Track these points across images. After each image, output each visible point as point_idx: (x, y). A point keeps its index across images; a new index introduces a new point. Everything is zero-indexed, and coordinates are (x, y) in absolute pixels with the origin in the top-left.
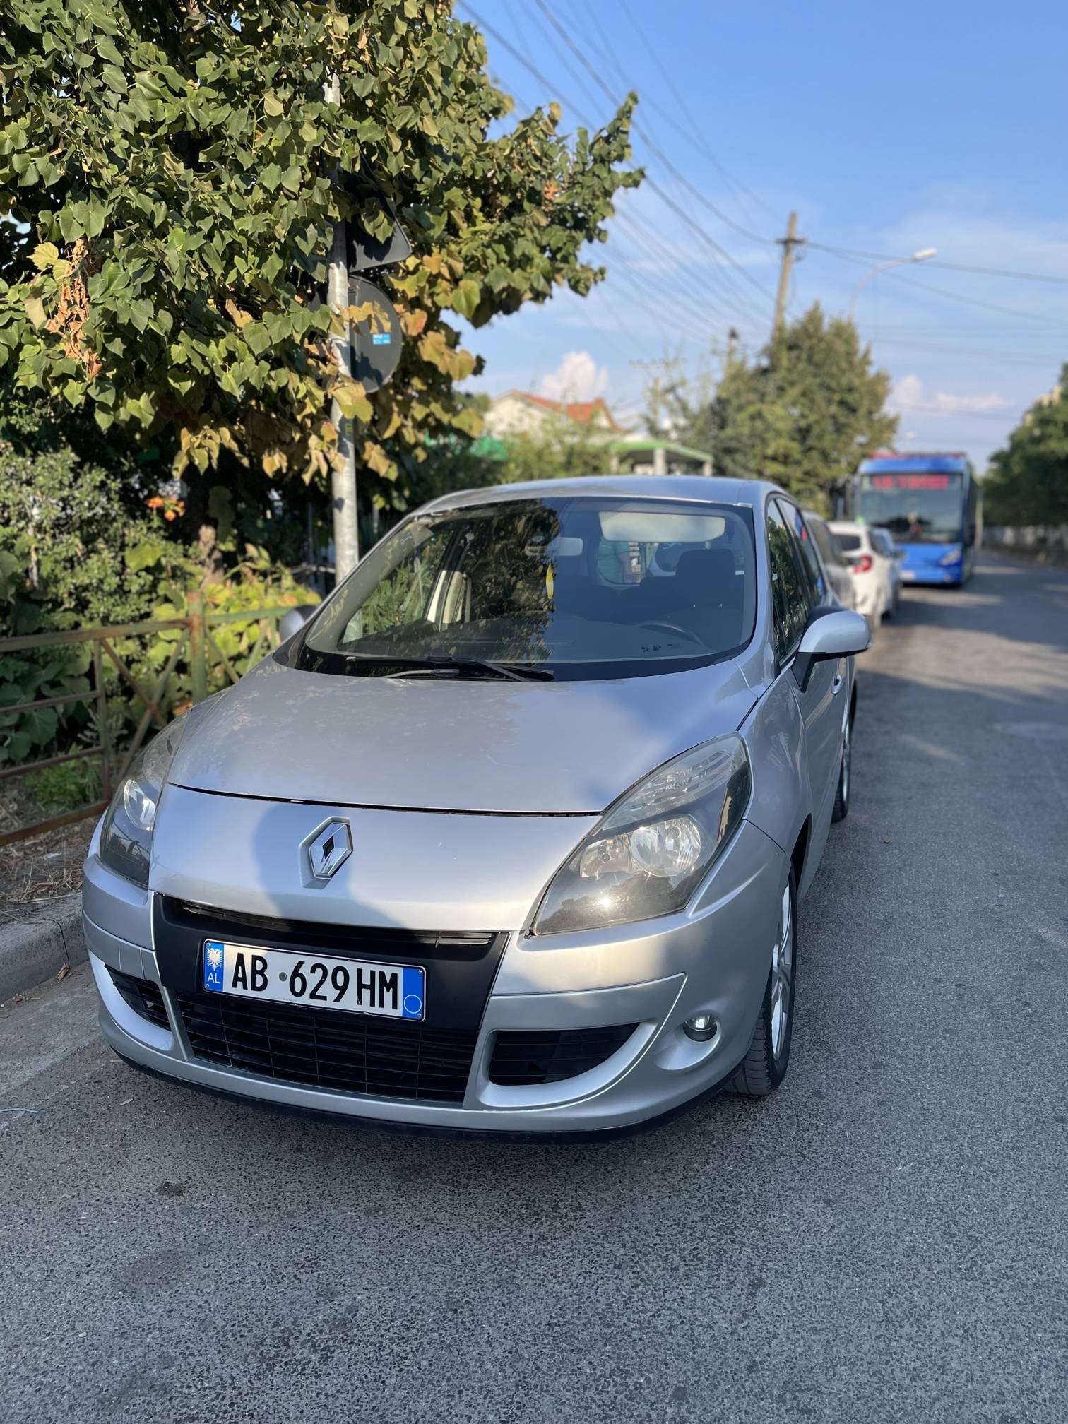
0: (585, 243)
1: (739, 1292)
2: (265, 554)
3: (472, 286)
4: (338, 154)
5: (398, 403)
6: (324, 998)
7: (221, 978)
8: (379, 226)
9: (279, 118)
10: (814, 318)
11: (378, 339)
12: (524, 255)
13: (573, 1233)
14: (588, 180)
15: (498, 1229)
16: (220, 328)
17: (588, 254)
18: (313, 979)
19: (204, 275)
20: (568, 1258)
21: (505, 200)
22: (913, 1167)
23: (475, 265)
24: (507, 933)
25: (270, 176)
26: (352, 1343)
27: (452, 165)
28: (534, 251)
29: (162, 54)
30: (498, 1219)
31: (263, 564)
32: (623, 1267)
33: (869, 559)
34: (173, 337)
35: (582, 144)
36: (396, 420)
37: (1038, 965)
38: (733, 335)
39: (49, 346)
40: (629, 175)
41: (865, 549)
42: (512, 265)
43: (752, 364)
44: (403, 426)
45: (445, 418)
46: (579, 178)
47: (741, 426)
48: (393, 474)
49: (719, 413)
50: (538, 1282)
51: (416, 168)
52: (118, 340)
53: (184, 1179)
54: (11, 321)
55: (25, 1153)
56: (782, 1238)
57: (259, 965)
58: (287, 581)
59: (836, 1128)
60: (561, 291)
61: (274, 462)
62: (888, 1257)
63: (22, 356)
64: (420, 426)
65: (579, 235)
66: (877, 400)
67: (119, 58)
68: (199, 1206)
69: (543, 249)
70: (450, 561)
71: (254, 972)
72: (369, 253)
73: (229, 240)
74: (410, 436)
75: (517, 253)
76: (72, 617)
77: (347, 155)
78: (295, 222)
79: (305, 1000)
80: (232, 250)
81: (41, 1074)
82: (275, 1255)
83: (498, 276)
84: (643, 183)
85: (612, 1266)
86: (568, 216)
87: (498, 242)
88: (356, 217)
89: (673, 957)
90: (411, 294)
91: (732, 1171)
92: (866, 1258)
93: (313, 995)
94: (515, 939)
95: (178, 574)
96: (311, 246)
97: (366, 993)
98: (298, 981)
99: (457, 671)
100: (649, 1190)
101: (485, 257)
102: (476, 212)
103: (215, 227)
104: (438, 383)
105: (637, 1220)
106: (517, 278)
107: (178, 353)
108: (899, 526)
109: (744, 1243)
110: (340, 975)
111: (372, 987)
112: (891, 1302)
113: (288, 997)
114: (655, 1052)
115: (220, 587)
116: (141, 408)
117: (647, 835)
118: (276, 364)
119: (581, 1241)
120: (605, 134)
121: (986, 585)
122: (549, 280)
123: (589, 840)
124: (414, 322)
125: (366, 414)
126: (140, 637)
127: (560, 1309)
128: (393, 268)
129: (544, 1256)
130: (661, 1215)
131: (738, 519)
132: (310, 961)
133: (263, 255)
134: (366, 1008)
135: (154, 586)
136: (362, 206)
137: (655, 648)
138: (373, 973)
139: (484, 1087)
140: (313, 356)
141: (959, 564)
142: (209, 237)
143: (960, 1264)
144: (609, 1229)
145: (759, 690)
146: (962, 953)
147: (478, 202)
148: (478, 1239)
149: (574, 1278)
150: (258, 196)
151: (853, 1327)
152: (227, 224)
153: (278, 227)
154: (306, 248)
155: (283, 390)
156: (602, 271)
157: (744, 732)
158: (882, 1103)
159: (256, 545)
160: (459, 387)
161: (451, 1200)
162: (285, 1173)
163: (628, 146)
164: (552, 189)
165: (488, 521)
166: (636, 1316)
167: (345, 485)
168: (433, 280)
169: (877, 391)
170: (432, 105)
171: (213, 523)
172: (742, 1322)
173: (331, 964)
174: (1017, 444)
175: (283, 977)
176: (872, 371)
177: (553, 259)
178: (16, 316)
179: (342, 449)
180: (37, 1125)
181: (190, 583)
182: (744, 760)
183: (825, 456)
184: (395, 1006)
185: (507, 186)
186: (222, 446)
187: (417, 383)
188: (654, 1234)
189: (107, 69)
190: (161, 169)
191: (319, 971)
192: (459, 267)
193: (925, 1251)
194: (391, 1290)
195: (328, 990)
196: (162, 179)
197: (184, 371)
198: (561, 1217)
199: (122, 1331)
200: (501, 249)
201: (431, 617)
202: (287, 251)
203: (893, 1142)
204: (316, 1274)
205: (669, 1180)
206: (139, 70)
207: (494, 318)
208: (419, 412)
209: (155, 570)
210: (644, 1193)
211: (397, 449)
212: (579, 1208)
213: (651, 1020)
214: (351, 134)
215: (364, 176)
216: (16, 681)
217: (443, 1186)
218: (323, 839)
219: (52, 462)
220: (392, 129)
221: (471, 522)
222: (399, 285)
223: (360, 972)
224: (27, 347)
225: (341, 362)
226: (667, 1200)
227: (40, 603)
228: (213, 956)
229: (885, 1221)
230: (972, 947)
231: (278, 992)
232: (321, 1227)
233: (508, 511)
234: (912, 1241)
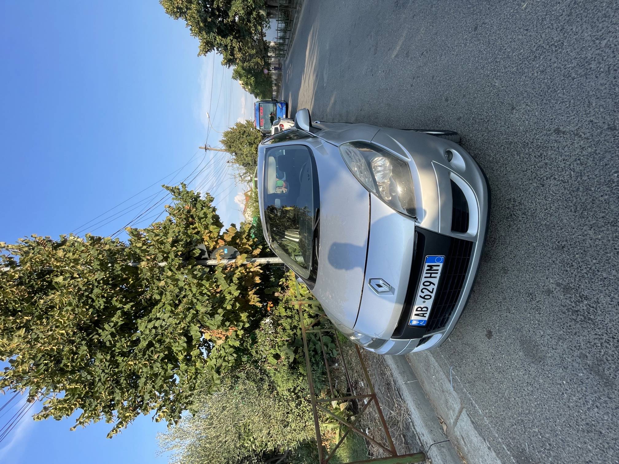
0: (201, 198)
1: (562, 138)
2: (281, 280)
3: (212, 228)
4: (177, 264)
5: (243, 246)
6: (433, 289)
7: (422, 321)
8: (197, 252)
9: (165, 282)
10: (223, 142)
11: (226, 252)
12: (204, 214)
13: (522, 202)
14: (184, 197)
15: (518, 229)
16: (222, 296)
17: (203, 198)
18: (426, 292)
19: (207, 302)
20: (536, 204)
21: (190, 219)
22: (497, 79)
23: (206, 227)
24: (415, 227)
25: (181, 284)
26: (578, 287)
27: (180, 233)
28: (203, 211)
29: (155, 307)
30: (513, 229)
31: (284, 280)
32: (543, 183)
33: (281, 125)
34: (225, 309)
35: (176, 199)
36: (247, 246)
37: (407, 54)
38: (228, 162)
39: (229, 338)
40: (182, 187)
41: (278, 126)
42: (206, 217)
43: (234, 157)
44: (248, 245)
45: (246, 234)
46: (184, 200)
47: (249, 159)
48: (261, 247)
49: (246, 165)
50: (549, 215)
51: (181, 243)
52: (226, 323)
53: (485, 329)
54: (223, 347)
55: (469, 375)
56: (531, 124)
57: (419, 309)
58: (288, 274)
59: (475, 111)
60: (212, 204)
61: (258, 280)
62: (546, 81)
63: (232, 345)
64: (248, 240)
65: (198, 200)
66: (242, 125)
67: (153, 322)
68: (497, 327)
69: (202, 209)
70: (282, 236)
71: (422, 311)
72: (204, 255)
73: (198, 295)
74: (251, 243)
75: (203, 216)
76: (298, 330)
77: (178, 261)
78: (193, 277)
79: (433, 295)
80: (201, 294)
81: (437, 361)
82: (525, 307)
83: (209, 221)
84: (184, 183)
85: (542, 188)
86: (194, 203)
87: (200, 221)
88: (195, 258)
89: (425, 166)
90: (214, 243)
91: (494, 146)
92: (546, 89)
93: (432, 292)
94: (417, 224)
95: (287, 302)
96: (199, 273)
97: (433, 275)
98: (426, 297)
99: (316, 238)
100: (502, 175)
101: (204, 224)
102: (194, 227)
103: (195, 298)
104: (238, 235)
105: (517, 179)
106: (210, 216)
107: (229, 307)
108: (272, 119)
109: (533, 138)
110: (426, 284)
111: (431, 273)
112: (573, 75)
113: (431, 301)
114: (459, 172)
115: (290, 291)
116: (244, 316)
117: (378, 177)
118: (231, 281)
119: (527, 199)
120: (173, 193)
121: (287, 97)
122: (209, 208)
123: (380, 197)
124: (221, 242)
125: (245, 255)
126: (303, 312)
127: (566, 207)
128: (208, 248)
129: (534, 213)
130: (515, 171)
131: (269, 152)
132: (420, 293)
133: (202, 285)
134: (438, 276)
135: (290, 308)
136: (192, 256)
137: (309, 176)
138: (426, 273)
139: (469, 234)
140: (230, 269)
141: (281, 104)
142: (198, 300)
143: (552, 51)
144: (521, 189)
145: (323, 141)
146: (401, 80)
147: (191, 226)
148: (523, 236)
149: (548, 202)
150: (186, 287)
151: (588, 89)
152: (194, 295)
153: (194, 282)
154: (200, 274)
155: (238, 279)
156: (207, 194)
157: (338, 145)
158: (464, 96)
159: (279, 282)
160: (238, 229)
161: (502, 244)
162: (484, 297)
163: (175, 187)
164: (187, 207)
165: (271, 224)
166: (573, 179)
167: (263, 261)
168: (210, 238)
169: (240, 125)
170: (165, 239)
171: (274, 293)
172: (581, 135)
173: (421, 287)
174: (252, 92)
175: (424, 302)
176: (235, 127)
177: (205, 206)
178: (221, 346)
179: (254, 261)
180: (457, 368)
181: (289, 299)
182: (348, 144)
183: (256, 138)
184: (439, 266)
185: (187, 219)
186: (254, 294)
187: (238, 241)
188: (525, 172)
189: (156, 325)
190: (181, 312)
191: (424, 290)
192: (207, 231)
193: (544, 66)
194: (549, 269)
195: (430, 288)
196: (184, 312)
197: (233, 305)
198: (514, 206)
199: (563, 367)
200: (202, 220)
201: (298, 240)
202: (201, 279)
203: (483, 89)
204: (536, 295)
205: (497, 168)
206: (156, 316)
207: (221, 222)
208: (245, 241)
209: (286, 308)
210: (504, 177)
211: (255, 246)
212: (510, 200)
213: (449, 174)
214: (173, 260)
215: (185, 256)
216: (315, 345)
217: (495, 247)
218: (377, 287)
219: (259, 336)
220: (171, 250)
221: (271, 229)
222: (212, 247)
223: (425, 277)
224: (230, 343)
225: (232, 262)
226: (508, 168)
227: (295, 338)
228: (414, 323)
229: (525, 85)
230: (399, 77)
231: (429, 304)
232: (511, 289)
233: (268, 219)
234: (537, 73)
